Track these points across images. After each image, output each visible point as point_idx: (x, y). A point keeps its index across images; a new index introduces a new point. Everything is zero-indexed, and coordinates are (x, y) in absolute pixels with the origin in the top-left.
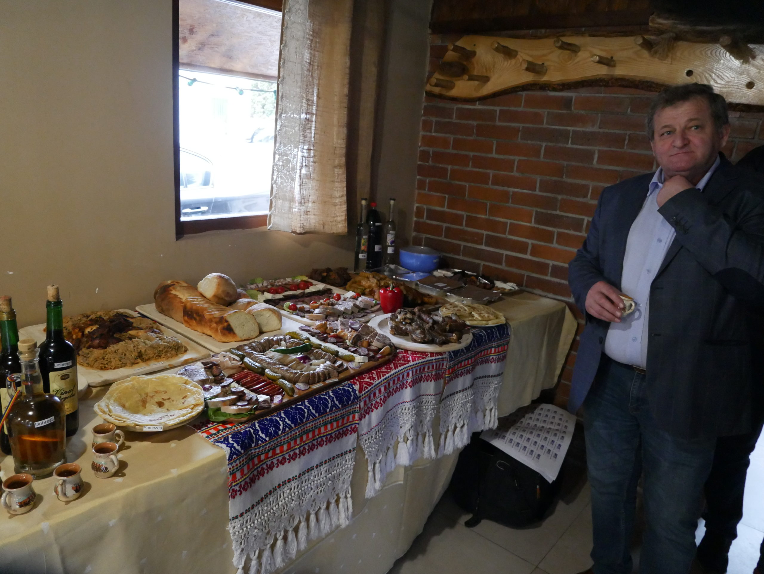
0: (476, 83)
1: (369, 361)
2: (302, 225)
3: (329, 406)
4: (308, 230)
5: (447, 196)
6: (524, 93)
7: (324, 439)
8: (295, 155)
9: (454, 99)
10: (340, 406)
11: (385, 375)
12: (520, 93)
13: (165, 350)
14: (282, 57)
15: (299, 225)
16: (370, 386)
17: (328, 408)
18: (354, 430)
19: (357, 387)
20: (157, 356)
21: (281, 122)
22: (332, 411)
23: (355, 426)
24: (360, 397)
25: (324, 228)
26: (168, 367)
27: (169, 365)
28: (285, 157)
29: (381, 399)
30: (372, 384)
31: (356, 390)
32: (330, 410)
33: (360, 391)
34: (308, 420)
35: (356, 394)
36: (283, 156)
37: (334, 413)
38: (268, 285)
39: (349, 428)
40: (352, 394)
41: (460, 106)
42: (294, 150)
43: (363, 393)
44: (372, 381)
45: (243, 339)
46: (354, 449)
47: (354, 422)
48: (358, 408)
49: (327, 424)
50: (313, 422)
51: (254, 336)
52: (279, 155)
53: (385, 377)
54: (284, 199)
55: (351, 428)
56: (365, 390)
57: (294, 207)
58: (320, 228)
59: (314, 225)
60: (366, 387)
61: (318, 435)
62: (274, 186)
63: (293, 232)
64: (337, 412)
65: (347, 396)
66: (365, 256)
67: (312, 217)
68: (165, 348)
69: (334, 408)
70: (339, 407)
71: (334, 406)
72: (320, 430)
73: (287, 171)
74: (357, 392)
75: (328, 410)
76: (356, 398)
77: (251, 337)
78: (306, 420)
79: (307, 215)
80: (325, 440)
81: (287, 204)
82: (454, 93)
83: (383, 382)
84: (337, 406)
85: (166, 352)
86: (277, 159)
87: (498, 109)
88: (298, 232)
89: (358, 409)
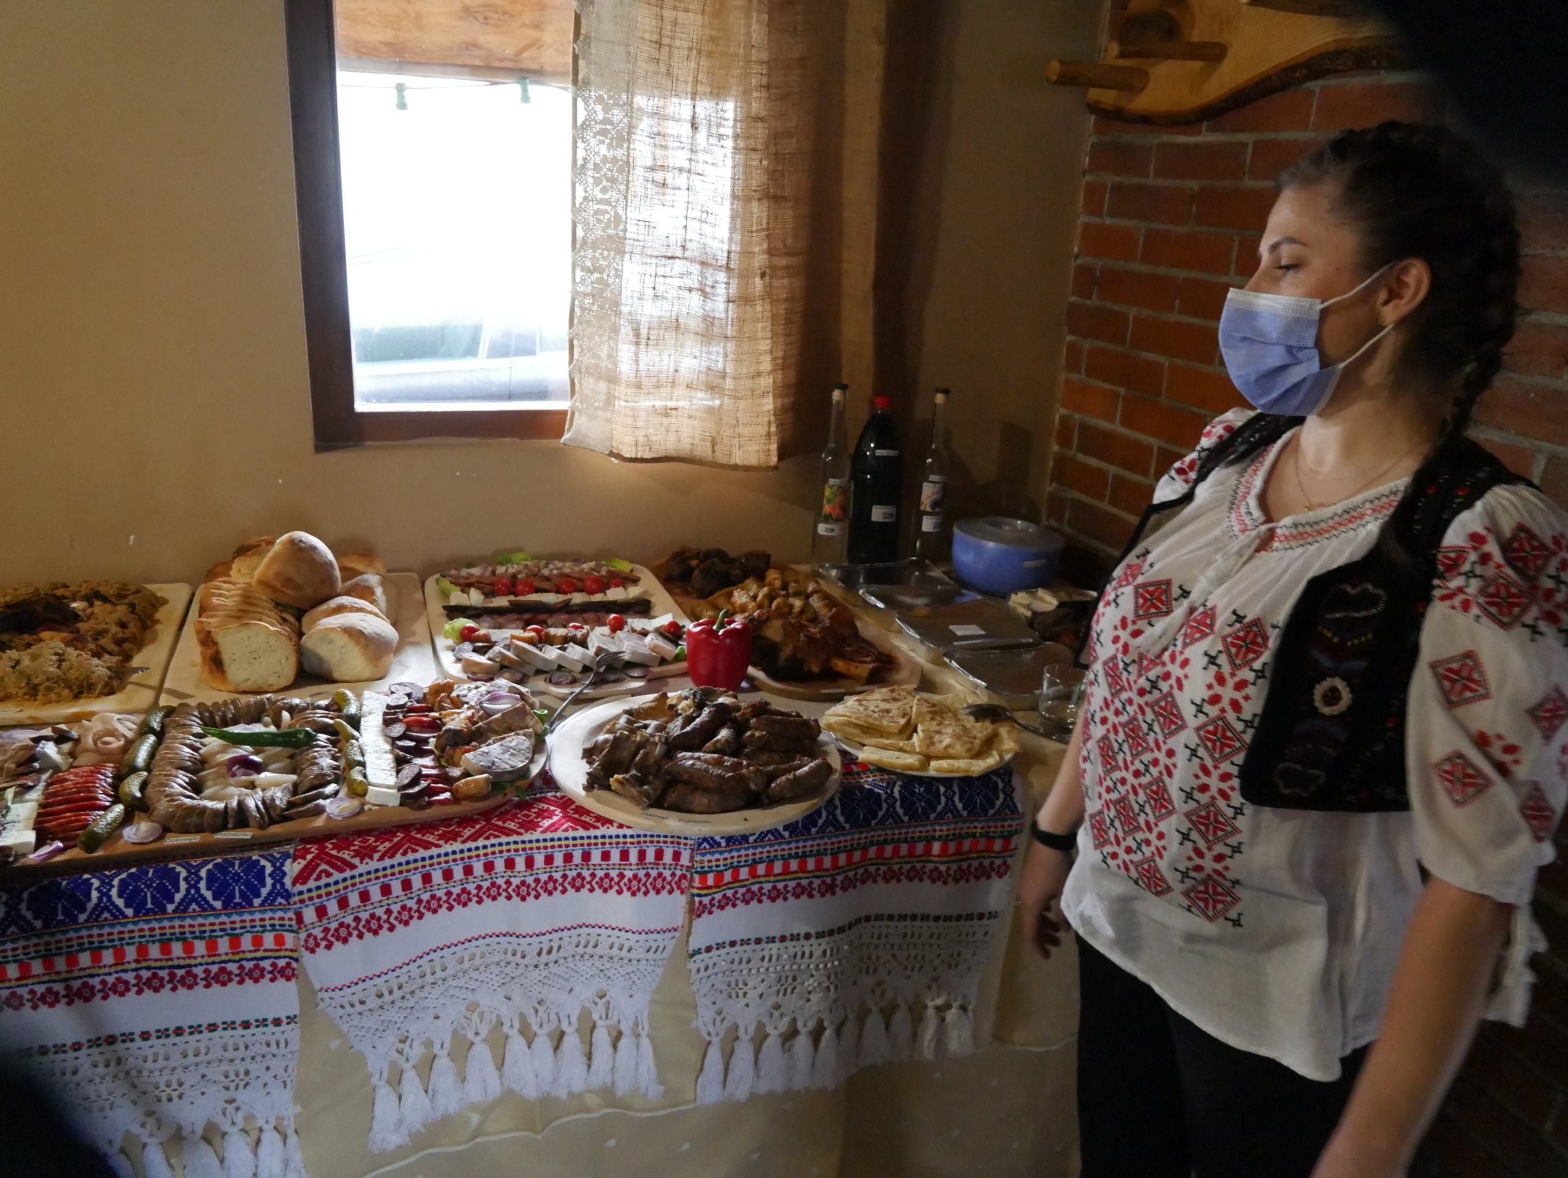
0: (1197, 65)
1: (401, 804)
2: (642, 440)
3: (178, 897)
4: (673, 453)
5: (1122, 391)
6: (1316, 86)
7: (164, 974)
8: (616, 270)
9: (1146, 120)
10: (218, 904)
11: (414, 851)
12: (1310, 85)
13: (48, 684)
14: (583, 31)
15: (630, 439)
16: (341, 871)
17: (172, 901)
18: (286, 973)
19: (292, 868)
20: (25, 694)
21: (586, 191)
22: (185, 910)
23: (289, 964)
24: (301, 893)
25: (713, 451)
26: (28, 722)
27: (31, 718)
28: (596, 275)
29: (389, 912)
30: (353, 867)
31: (284, 874)
32: (177, 908)
33: (302, 877)
34: (96, 920)
35: (283, 885)
36: (592, 273)
37: (193, 918)
38: (519, 572)
39: (266, 964)
40: (269, 881)
41: (1167, 138)
42: (614, 259)
43: (312, 884)
44: (356, 861)
45: (243, 687)
46: (291, 1019)
47: (282, 954)
48: (290, 919)
49: (170, 940)
50: (112, 926)
51: (275, 688)
52: (582, 270)
53: (411, 856)
54: (599, 378)
55: (274, 965)
56: (318, 878)
57: (617, 394)
58: (703, 450)
59: (689, 441)
60: (324, 871)
61: (137, 961)
62: (575, 342)
63: (611, 454)
64: (206, 917)
65: (247, 883)
66: (832, 530)
67: (686, 421)
68: (48, 680)
69: (194, 906)
70: (213, 909)
71: (193, 900)
72: (142, 951)
73: (602, 307)
74: (288, 881)
75: (170, 908)
76: (281, 893)
77: (266, 688)
78: (89, 917)
79: (666, 415)
80: (167, 978)
81: (603, 386)
82: (1146, 101)
83: (396, 870)
84: (207, 902)
85: (49, 689)
86: (578, 279)
87: (1248, 138)
88: (627, 455)
89: (293, 923)
